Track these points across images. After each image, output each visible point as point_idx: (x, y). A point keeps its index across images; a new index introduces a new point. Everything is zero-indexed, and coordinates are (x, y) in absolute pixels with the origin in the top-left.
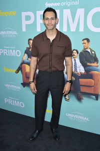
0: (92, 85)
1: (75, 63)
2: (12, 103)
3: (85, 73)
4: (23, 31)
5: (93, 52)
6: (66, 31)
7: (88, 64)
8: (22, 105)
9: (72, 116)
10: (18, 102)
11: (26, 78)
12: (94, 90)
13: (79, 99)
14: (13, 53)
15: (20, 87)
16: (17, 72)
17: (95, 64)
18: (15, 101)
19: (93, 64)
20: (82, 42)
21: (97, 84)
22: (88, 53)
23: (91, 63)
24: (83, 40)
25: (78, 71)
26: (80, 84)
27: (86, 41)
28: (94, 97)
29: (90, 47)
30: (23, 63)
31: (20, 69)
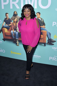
0: (42, 38)
4: (2, 8)
5: (42, 20)
8: (4, 51)
10: (1, 50)
11: (5, 36)
12: (43, 41)
15: (2, 41)
17: (43, 27)
21: (45, 38)
28: (43, 44)
30: (3, 27)
31: (1, 31)
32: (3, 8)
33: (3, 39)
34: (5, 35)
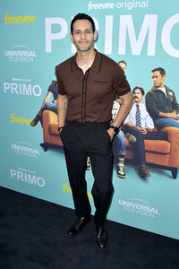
0: (166, 152)
1: (138, 111)
2: (24, 178)
3: (156, 130)
4: (47, 51)
5: (171, 93)
6: (124, 53)
7: (161, 114)
8: (41, 182)
9: (129, 204)
10: (34, 177)
11: (49, 137)
12: (170, 161)
13: (143, 176)
14: (28, 90)
15: (39, 151)
16: (34, 123)
17: (173, 115)
18: (29, 176)
19: (169, 115)
20: (152, 74)
21: (176, 150)
22: (161, 95)
23: (165, 111)
24: (153, 71)
25: (143, 126)
26: (146, 148)
27: (158, 73)
28: (170, 173)
29: (164, 83)
30: (45, 108)
31: (39, 118)
32: (49, 49)
33: (41, 145)
34: (51, 134)
